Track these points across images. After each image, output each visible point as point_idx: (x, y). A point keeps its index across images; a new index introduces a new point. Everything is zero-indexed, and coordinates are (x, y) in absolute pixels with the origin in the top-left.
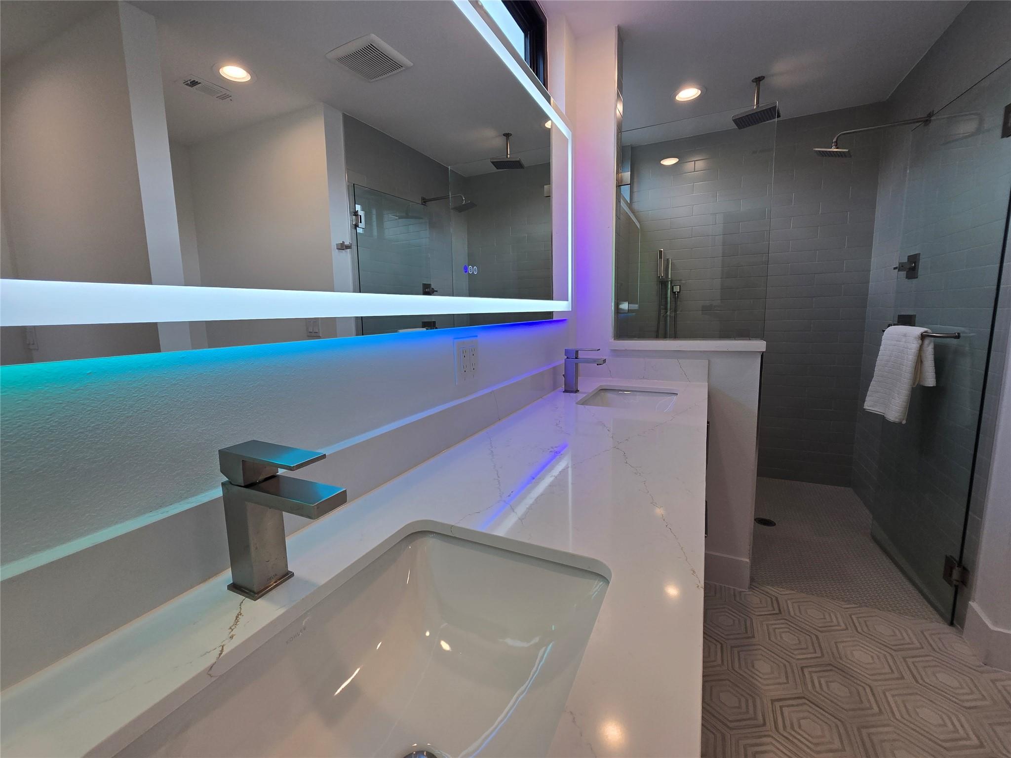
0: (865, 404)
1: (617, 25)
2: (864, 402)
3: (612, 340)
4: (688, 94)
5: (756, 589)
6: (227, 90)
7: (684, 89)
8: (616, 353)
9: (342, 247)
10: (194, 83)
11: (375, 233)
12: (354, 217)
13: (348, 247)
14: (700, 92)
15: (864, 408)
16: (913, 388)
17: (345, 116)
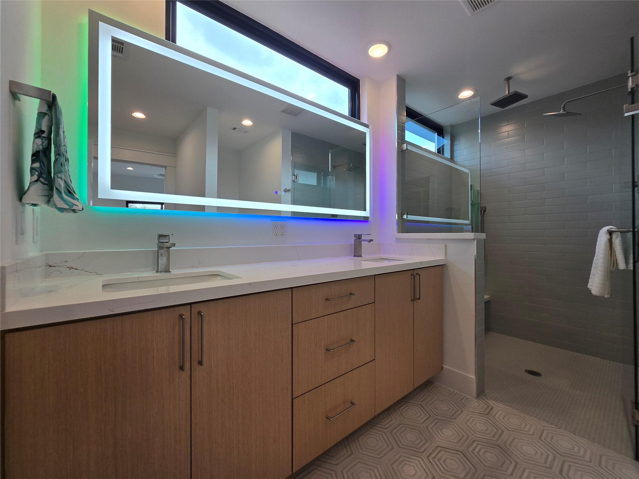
0: (588, 285)
1: (396, 74)
2: (588, 282)
3: (397, 233)
4: (466, 94)
5: (482, 400)
6: (246, 130)
7: (463, 91)
8: (398, 240)
9: (286, 191)
10: (235, 129)
11: (322, 185)
12: (294, 177)
13: (289, 190)
14: (473, 93)
15: (588, 287)
16: (611, 271)
17: (292, 132)
